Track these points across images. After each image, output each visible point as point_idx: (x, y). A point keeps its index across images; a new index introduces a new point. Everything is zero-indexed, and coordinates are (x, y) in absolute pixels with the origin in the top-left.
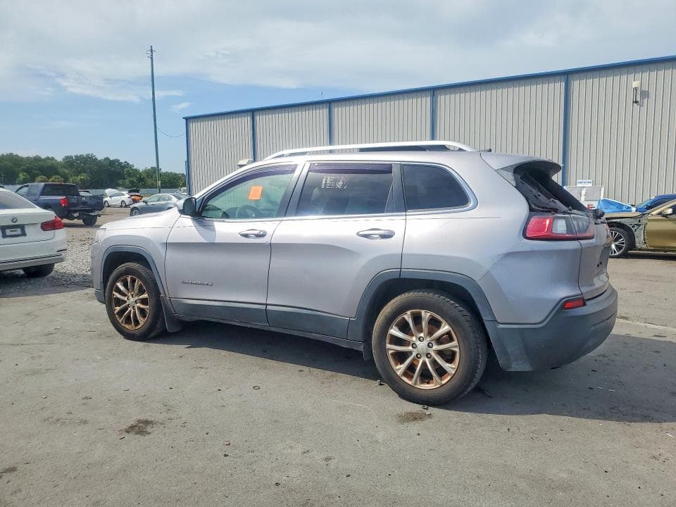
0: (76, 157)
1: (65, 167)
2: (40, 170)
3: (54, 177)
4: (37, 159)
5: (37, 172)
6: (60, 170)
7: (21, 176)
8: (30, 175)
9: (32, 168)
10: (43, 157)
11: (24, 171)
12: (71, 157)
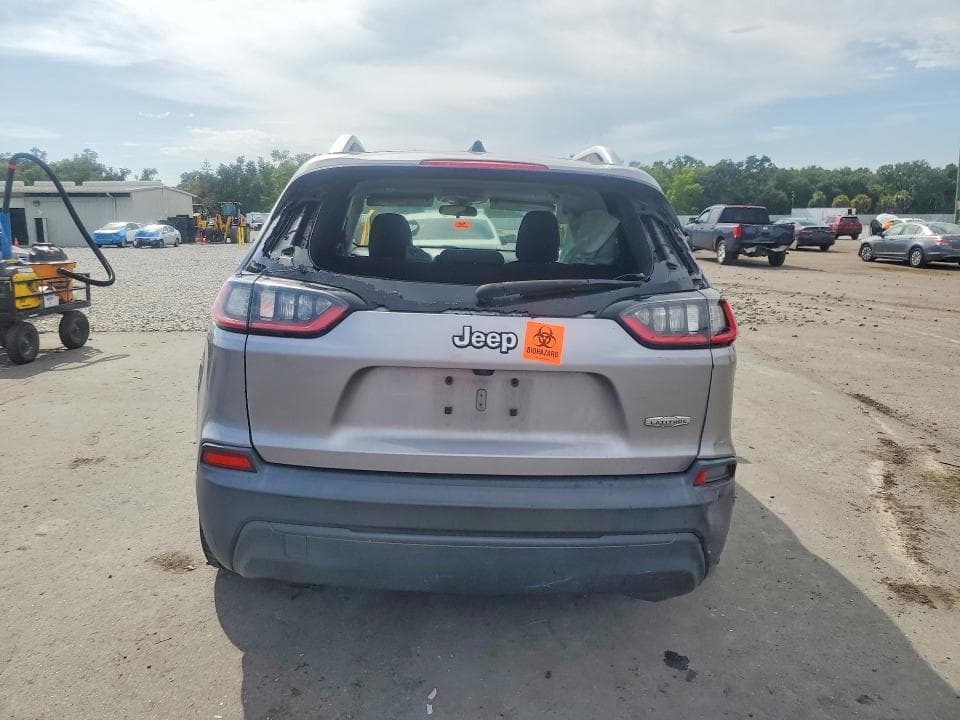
0: (899, 167)
1: (878, 183)
2: (840, 187)
3: (859, 196)
4: (846, 172)
5: (838, 190)
6: (869, 187)
7: (816, 197)
8: (827, 195)
9: (832, 185)
10: (854, 169)
11: (820, 189)
12: (890, 167)
